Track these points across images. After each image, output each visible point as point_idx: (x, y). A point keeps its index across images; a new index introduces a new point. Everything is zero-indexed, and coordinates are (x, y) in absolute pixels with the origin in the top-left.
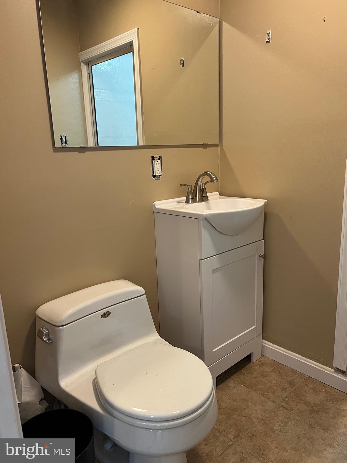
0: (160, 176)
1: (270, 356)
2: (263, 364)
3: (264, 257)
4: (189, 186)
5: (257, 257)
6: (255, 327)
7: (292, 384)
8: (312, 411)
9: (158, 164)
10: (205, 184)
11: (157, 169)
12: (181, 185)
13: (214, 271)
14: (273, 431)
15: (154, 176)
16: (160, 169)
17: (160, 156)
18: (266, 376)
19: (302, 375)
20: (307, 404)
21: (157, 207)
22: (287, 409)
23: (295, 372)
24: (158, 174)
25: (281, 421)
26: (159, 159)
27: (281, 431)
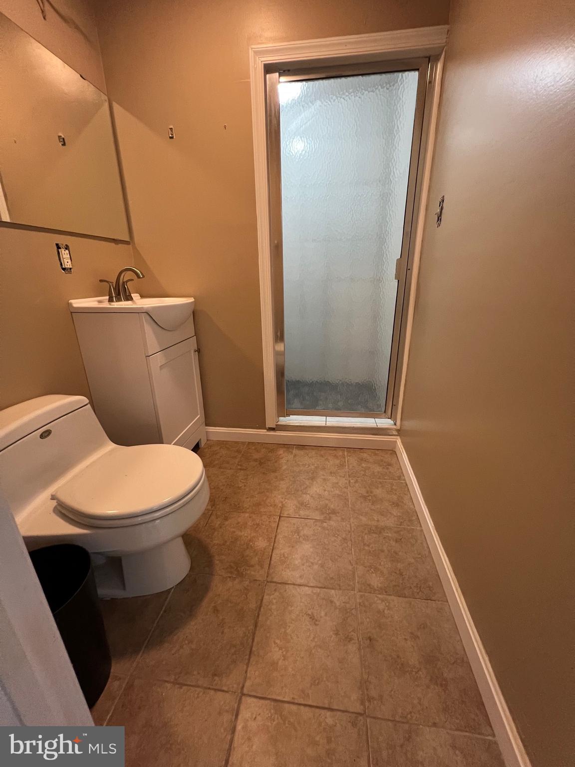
0: (71, 269)
1: (213, 438)
2: (211, 446)
3: (198, 351)
4: (111, 282)
5: (192, 352)
6: (199, 416)
7: (238, 451)
8: (261, 463)
9: (66, 253)
10: (127, 282)
11: (66, 261)
12: (101, 281)
13: (161, 367)
14: (239, 488)
15: (64, 269)
16: (69, 261)
17: (66, 245)
18: (216, 454)
19: (243, 443)
20: (256, 460)
21: (75, 305)
22: (243, 470)
23: (236, 443)
24: (68, 267)
25: (242, 479)
26: (66, 249)
27: (245, 486)
